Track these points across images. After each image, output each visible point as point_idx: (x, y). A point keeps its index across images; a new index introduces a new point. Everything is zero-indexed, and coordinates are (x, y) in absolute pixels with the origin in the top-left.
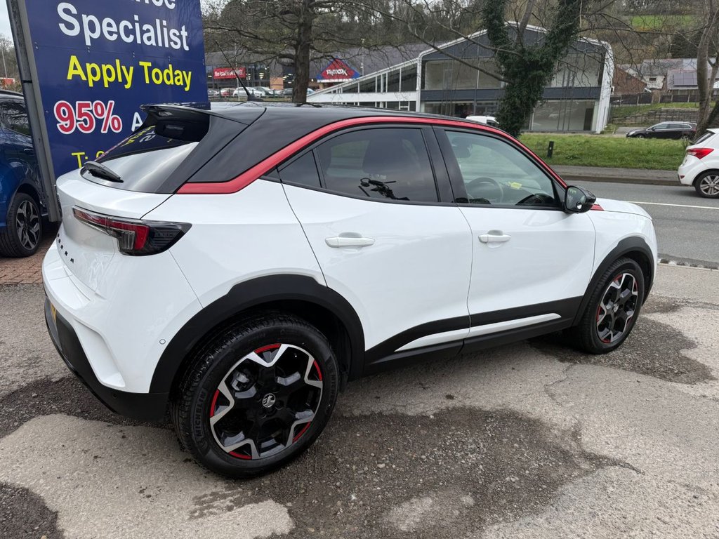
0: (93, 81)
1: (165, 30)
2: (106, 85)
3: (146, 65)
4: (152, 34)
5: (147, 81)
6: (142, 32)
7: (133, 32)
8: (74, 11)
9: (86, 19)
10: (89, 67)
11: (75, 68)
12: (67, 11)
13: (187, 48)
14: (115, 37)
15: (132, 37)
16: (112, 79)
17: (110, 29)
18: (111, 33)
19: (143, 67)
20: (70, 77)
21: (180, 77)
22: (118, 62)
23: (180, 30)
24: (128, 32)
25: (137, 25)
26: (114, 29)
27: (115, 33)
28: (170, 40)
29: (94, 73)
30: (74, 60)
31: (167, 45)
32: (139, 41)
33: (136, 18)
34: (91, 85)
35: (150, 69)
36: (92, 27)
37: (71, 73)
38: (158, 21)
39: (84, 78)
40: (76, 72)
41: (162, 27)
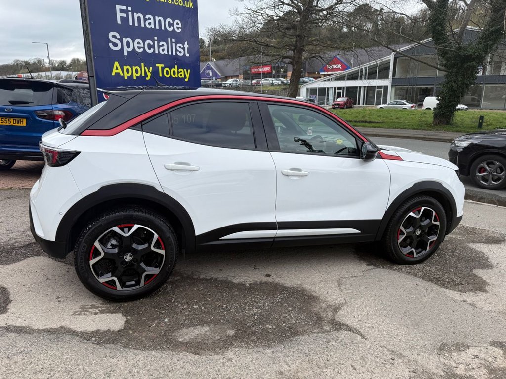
0: (127, 76)
1: (174, 45)
2: (135, 78)
3: (160, 66)
4: (165, 47)
5: (161, 76)
6: (159, 47)
7: (153, 47)
8: (118, 36)
9: (125, 40)
10: (125, 68)
11: (117, 69)
12: (114, 36)
13: (187, 55)
14: (142, 50)
15: (152, 50)
16: (139, 75)
17: (139, 46)
18: (139, 48)
19: (158, 67)
20: (113, 74)
21: (183, 73)
22: (143, 64)
23: (183, 44)
24: (150, 47)
25: (156, 43)
26: (142, 45)
27: (142, 48)
28: (177, 50)
29: (128, 71)
30: (116, 64)
31: (174, 54)
32: (157, 52)
33: (156, 38)
34: (126, 78)
35: (163, 69)
36: (128, 45)
37: (114, 71)
38: (169, 40)
39: (122, 74)
40: (117, 71)
41: (172, 43)
